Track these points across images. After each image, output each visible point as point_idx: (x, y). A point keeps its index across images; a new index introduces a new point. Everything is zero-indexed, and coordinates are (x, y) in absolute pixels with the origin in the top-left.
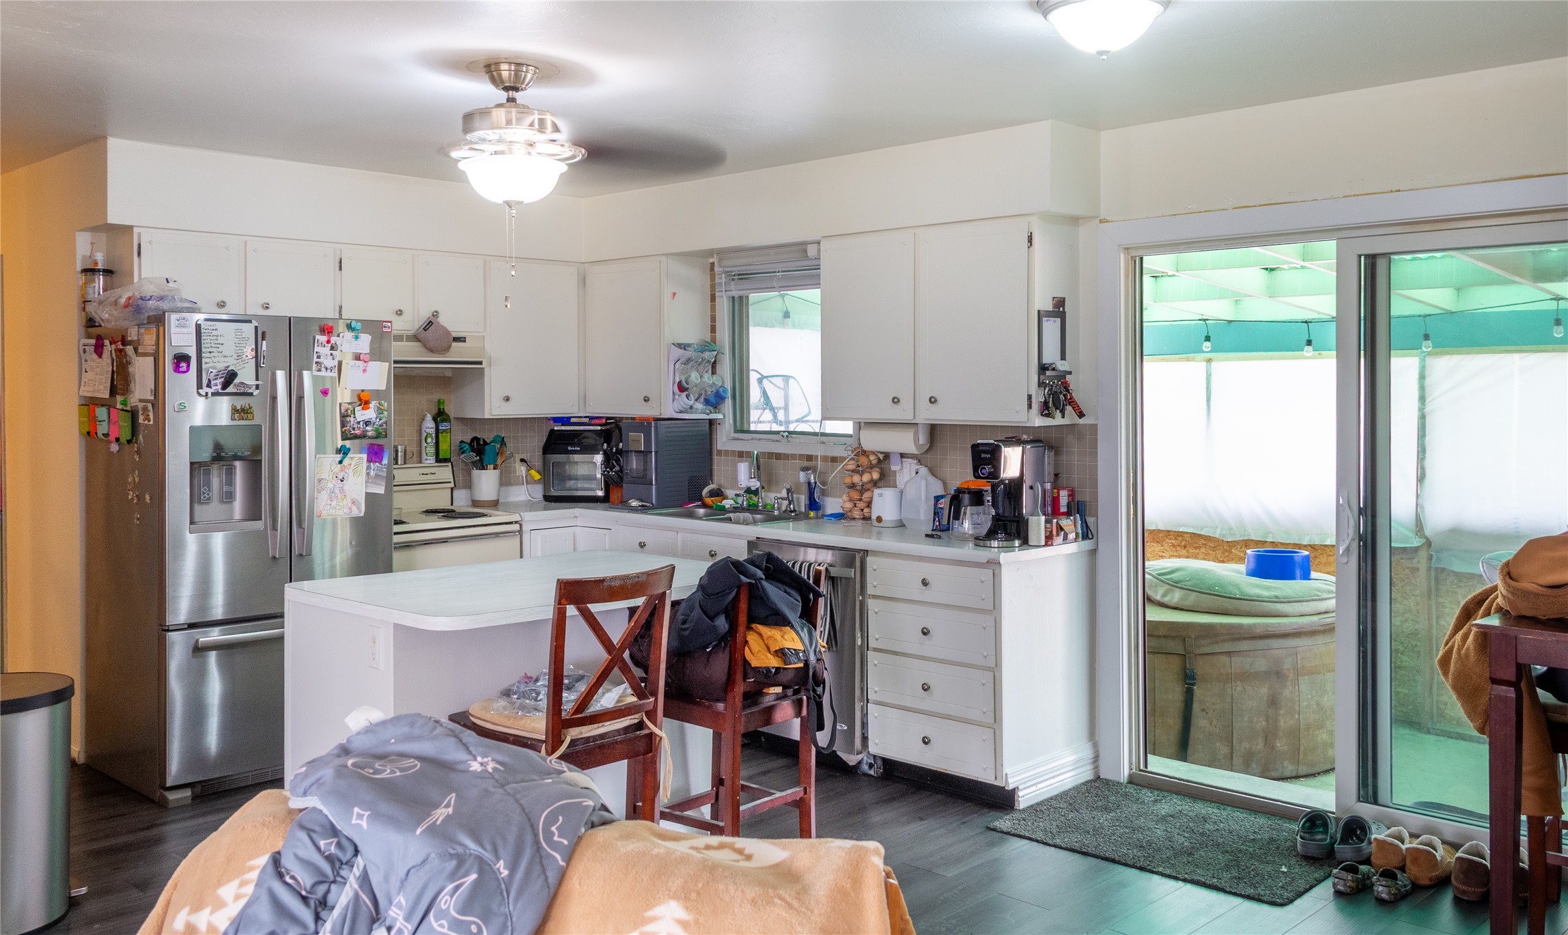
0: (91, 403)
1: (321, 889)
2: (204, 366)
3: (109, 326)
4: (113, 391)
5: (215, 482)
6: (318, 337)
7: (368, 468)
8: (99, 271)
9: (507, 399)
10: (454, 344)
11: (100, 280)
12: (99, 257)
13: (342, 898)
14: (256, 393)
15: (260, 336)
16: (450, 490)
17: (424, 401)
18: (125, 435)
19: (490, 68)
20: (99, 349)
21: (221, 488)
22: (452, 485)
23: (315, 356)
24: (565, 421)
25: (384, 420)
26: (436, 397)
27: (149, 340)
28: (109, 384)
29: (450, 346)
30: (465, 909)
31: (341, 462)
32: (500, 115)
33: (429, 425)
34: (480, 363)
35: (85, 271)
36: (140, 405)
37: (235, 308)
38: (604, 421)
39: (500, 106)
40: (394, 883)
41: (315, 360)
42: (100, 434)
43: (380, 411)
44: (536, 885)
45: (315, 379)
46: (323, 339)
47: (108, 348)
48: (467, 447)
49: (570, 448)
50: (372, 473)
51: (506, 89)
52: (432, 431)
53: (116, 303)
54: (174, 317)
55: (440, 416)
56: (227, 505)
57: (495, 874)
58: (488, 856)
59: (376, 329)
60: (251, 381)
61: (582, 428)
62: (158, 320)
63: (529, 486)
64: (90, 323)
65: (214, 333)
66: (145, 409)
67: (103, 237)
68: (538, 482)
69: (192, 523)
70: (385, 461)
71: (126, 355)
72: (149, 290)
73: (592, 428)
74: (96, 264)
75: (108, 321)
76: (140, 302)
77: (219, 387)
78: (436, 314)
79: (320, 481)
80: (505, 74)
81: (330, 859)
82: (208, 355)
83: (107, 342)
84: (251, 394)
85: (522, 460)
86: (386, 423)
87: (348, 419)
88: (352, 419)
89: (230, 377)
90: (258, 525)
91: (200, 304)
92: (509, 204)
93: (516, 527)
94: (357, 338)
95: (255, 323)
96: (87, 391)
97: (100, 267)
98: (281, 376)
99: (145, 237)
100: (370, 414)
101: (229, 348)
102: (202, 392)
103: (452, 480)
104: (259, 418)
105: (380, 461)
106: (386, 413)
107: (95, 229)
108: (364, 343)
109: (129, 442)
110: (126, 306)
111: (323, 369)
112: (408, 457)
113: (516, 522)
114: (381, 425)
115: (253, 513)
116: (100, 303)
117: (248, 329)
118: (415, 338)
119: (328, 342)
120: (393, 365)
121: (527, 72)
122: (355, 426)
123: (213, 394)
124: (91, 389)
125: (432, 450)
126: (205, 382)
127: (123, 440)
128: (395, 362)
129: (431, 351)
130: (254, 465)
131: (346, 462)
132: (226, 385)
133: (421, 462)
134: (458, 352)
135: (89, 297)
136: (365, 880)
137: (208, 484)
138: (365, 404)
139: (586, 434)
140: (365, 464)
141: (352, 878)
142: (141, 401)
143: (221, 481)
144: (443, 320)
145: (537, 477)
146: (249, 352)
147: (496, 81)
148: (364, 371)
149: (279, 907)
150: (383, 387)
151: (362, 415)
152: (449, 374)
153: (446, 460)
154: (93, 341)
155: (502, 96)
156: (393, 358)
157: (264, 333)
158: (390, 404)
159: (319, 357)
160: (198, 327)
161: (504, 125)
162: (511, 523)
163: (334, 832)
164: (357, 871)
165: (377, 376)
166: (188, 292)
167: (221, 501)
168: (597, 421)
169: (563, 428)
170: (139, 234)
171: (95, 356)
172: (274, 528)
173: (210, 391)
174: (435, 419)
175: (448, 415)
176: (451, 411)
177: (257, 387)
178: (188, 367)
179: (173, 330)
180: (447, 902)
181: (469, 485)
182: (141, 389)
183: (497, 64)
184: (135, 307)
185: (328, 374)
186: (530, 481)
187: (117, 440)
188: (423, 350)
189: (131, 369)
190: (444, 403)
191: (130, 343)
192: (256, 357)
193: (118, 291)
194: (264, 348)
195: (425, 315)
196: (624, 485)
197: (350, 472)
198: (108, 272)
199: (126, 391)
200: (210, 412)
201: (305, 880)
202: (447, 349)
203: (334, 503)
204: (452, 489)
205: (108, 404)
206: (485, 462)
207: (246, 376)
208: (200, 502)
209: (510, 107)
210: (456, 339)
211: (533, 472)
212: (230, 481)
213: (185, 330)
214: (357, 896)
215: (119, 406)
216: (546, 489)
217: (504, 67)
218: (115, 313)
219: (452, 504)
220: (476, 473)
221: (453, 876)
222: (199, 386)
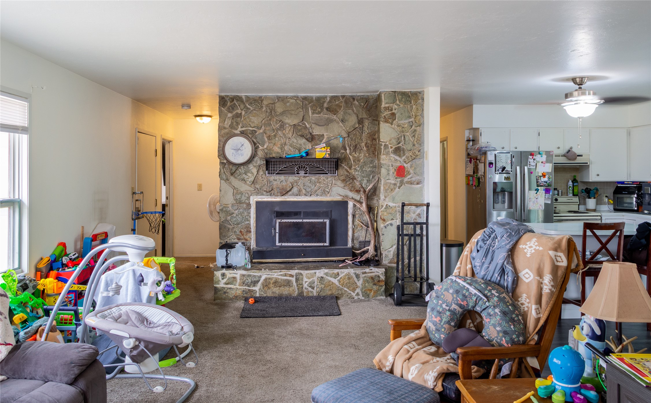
0: (468, 176)
1: (490, 235)
2: (497, 166)
3: (473, 155)
4: (474, 173)
5: (500, 198)
6: (529, 157)
7: (545, 195)
8: (471, 140)
9: (598, 175)
10: (578, 157)
11: (471, 143)
12: (471, 136)
13: (492, 236)
14: (511, 173)
15: (512, 157)
16: (578, 205)
17: (569, 176)
18: (477, 184)
19: (574, 80)
20: (470, 162)
21: (501, 199)
22: (579, 203)
23: (529, 162)
24: (623, 183)
25: (550, 181)
26: (573, 174)
27: (483, 159)
28: (473, 171)
29: (576, 158)
30: (507, 237)
31: (536, 193)
32: (576, 93)
33: (570, 183)
34: (587, 163)
35: (467, 140)
36: (480, 176)
37: (506, 150)
38: (638, 183)
39: (576, 90)
40: (499, 234)
41: (529, 163)
42: (471, 184)
43: (549, 178)
44: (518, 236)
45: (529, 169)
46: (531, 157)
47: (473, 161)
48: (584, 191)
49: (623, 192)
50: (547, 197)
51: (579, 85)
52: (571, 186)
53: (475, 149)
54: (489, 152)
55: (574, 181)
56: (503, 204)
57: (512, 234)
58: (511, 232)
59: (549, 154)
60: (510, 170)
61: (629, 185)
62: (485, 153)
63: (609, 205)
64: (468, 154)
65: (500, 156)
66: (482, 177)
67: (472, 131)
68: (612, 204)
69: (493, 208)
70: (551, 194)
71: (477, 163)
72: (483, 145)
73: (633, 185)
74: (470, 138)
75: (473, 154)
76: (481, 149)
77: (501, 171)
78: (571, 148)
79: (530, 198)
80: (578, 81)
81: (491, 231)
82: (498, 162)
83: (472, 160)
84: (510, 173)
85: (606, 196)
86: (551, 182)
87: (539, 181)
88: (540, 181)
89: (504, 168)
90: (512, 210)
91: (496, 149)
92: (579, 118)
93: (600, 217)
94: (542, 156)
95: (511, 153)
96: (468, 173)
97: (471, 139)
98: (518, 168)
99: (482, 130)
100: (546, 179)
101: (504, 160)
102: (496, 173)
103: (579, 202)
104: (512, 180)
105: (549, 194)
106: (551, 179)
107: (470, 129)
108: (544, 158)
109: (478, 186)
110: (477, 150)
111: (531, 166)
112: (563, 194)
113: (600, 216)
114: (550, 183)
115: (510, 207)
116: (471, 149)
117: (509, 155)
118: (564, 156)
119: (533, 158)
120: (554, 164)
121: (585, 80)
122: (541, 183)
123: (499, 173)
124: (468, 172)
125: (571, 192)
126: (497, 170)
127: (476, 186)
128: (554, 163)
129: (570, 160)
130: (511, 193)
131: (538, 193)
132: (502, 171)
133: (567, 196)
134: (579, 160)
135: (468, 147)
136: (496, 234)
137: (498, 198)
138: (544, 176)
139: (631, 187)
140: (544, 194)
141: (494, 234)
142: (481, 175)
143: (501, 198)
144: (574, 150)
145: (612, 202)
146: (509, 162)
147: (575, 83)
148: (544, 166)
149: (484, 236)
150: (550, 171)
151: (543, 179)
152: (578, 167)
153: (577, 195)
154: (469, 159)
155: (577, 87)
156: (553, 162)
157: (513, 156)
158: (552, 176)
159: (530, 162)
160: (495, 155)
161: (577, 96)
162: (598, 216)
163: (492, 228)
164: (495, 233)
165: (548, 168)
166: (493, 145)
167: (502, 203)
168: (635, 183)
169: (622, 185)
170: (481, 130)
171: (469, 163)
172: (516, 211)
173: (498, 172)
174: (572, 182)
175: (577, 181)
176: (578, 179)
177: (511, 171)
178: (493, 166)
179: (489, 156)
180: (505, 236)
181: (585, 204)
182: (481, 173)
183: (575, 78)
184: (479, 150)
185: (533, 167)
186: (609, 203)
187: (475, 186)
188: (567, 159)
189: (478, 167)
190: (576, 177)
191: (478, 160)
192: (511, 163)
193: (475, 146)
194: (514, 160)
195: (567, 148)
196: (643, 206)
197: (539, 196)
198: (473, 140)
199: (477, 172)
200: (500, 178)
201: (488, 234)
202: (575, 159)
203: (534, 205)
204: (579, 205)
205: (472, 176)
206: (591, 196)
207: (508, 168)
208: (496, 203)
209: (580, 91)
210: (578, 156)
211: (610, 200)
212: (504, 198)
213: (492, 156)
214: (494, 236)
215: (475, 177)
216: (614, 207)
217: (578, 79)
218: (474, 151)
219: (579, 210)
220: (587, 200)
221: (506, 233)
222: (496, 171)
